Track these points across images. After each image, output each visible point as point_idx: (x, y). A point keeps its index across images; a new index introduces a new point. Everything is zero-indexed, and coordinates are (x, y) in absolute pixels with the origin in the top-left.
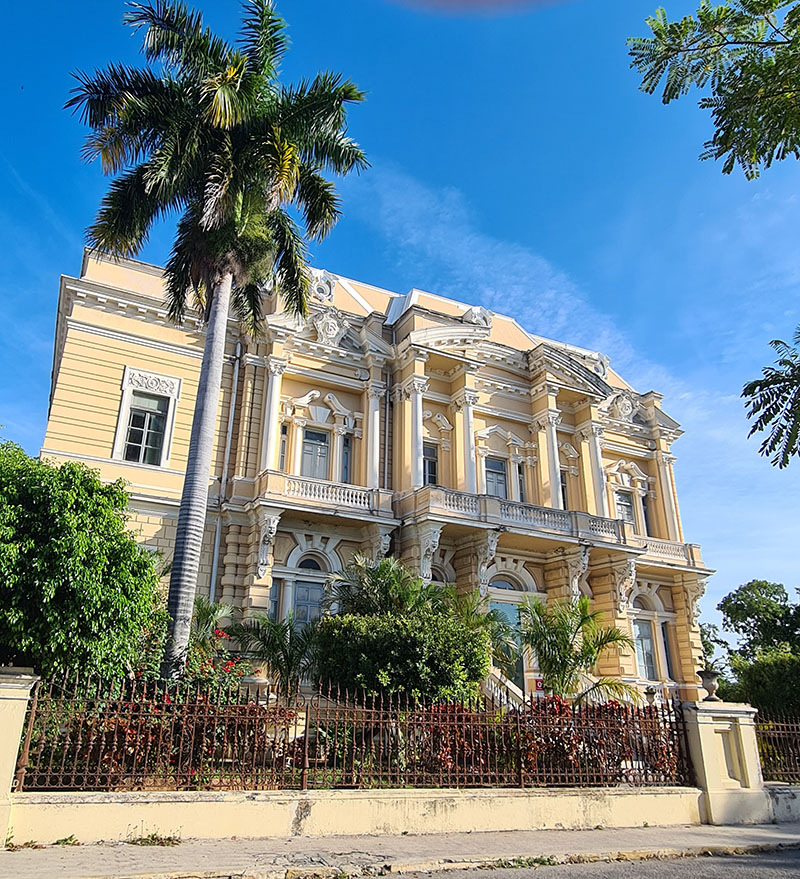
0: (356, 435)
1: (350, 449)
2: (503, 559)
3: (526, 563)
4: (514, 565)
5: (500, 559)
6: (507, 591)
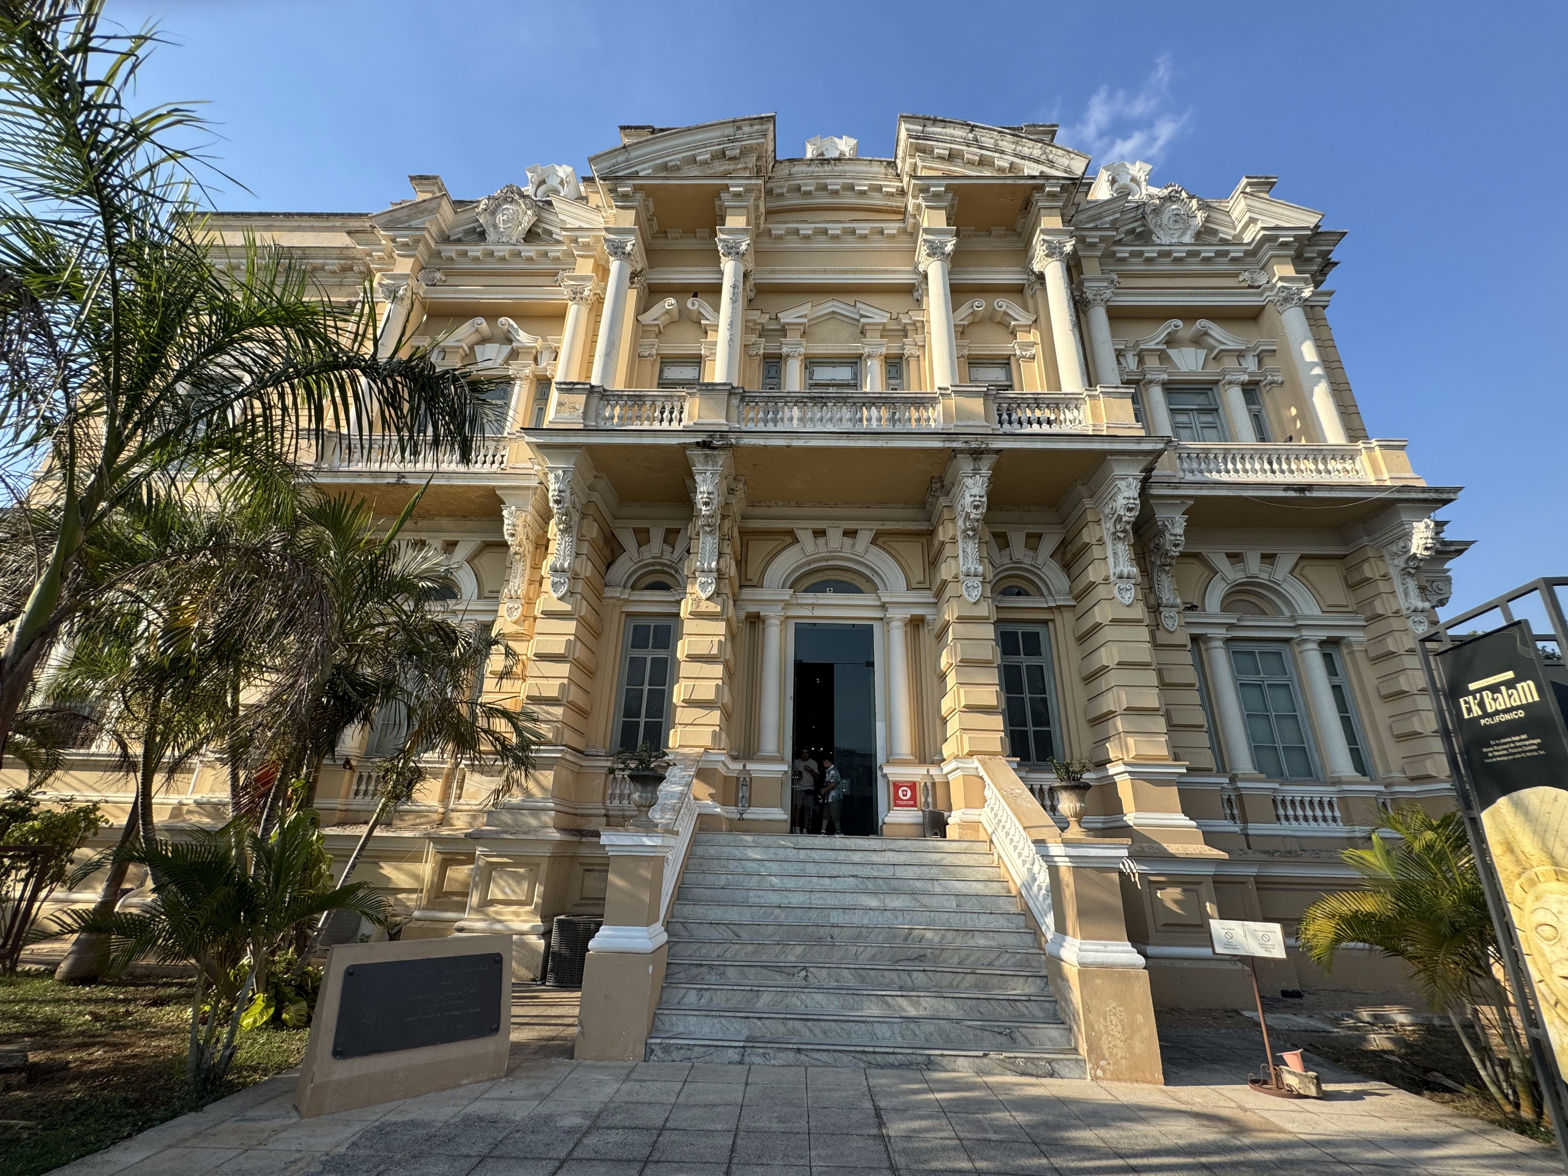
2: (819, 533)
3: (879, 534)
4: (848, 541)
5: (809, 533)
6: (830, 597)
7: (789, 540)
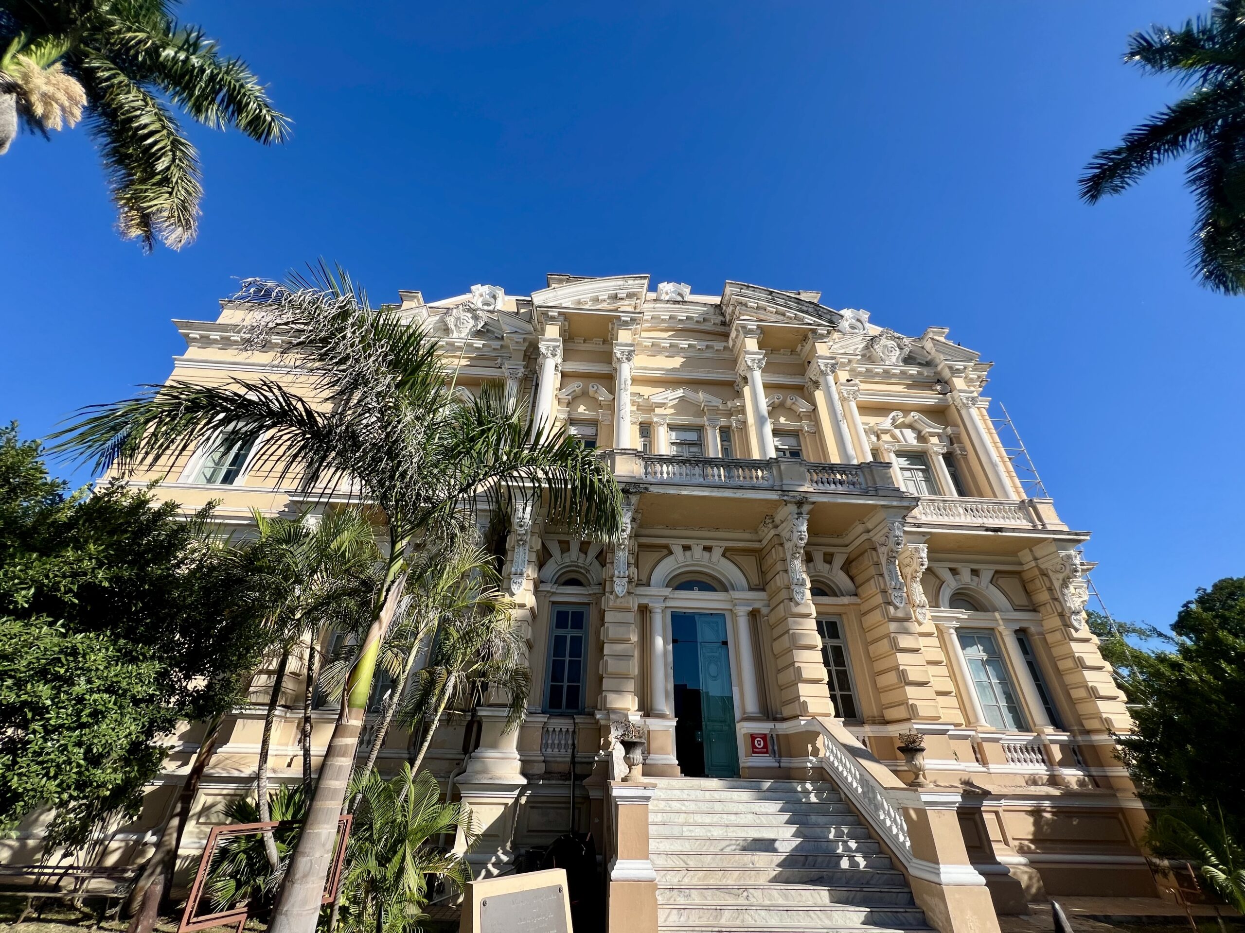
2: (686, 548)
3: (727, 550)
4: (706, 554)
5: (681, 548)
6: (696, 594)
7: (665, 552)
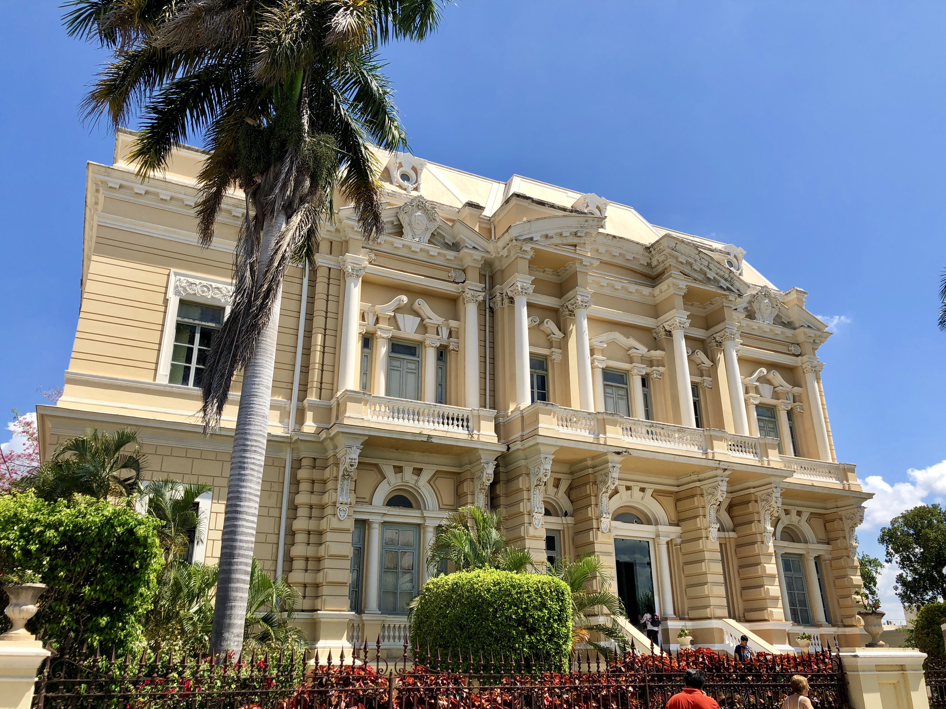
0: (451, 347)
1: (445, 362)
